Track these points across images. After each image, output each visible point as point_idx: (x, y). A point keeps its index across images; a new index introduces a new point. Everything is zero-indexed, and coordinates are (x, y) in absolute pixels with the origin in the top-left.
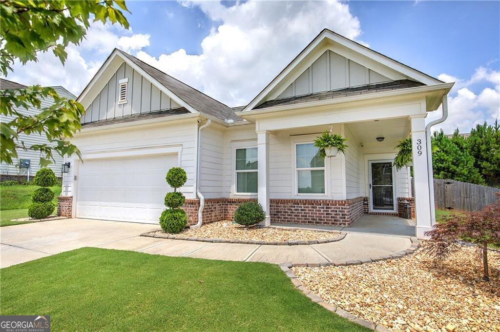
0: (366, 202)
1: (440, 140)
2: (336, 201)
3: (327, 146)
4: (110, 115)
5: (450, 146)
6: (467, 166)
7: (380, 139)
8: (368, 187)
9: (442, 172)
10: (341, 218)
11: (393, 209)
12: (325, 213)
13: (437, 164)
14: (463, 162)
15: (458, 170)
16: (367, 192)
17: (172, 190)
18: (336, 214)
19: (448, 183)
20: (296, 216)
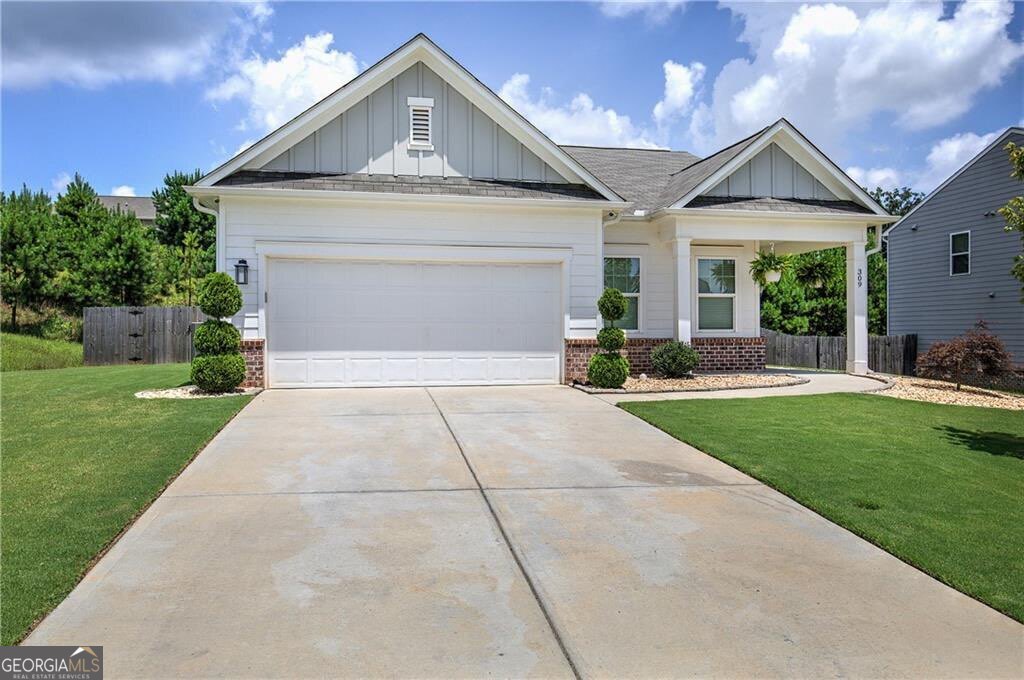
2: (749, 339)
4: (378, 166)
10: (757, 360)
12: (738, 355)
18: (750, 356)
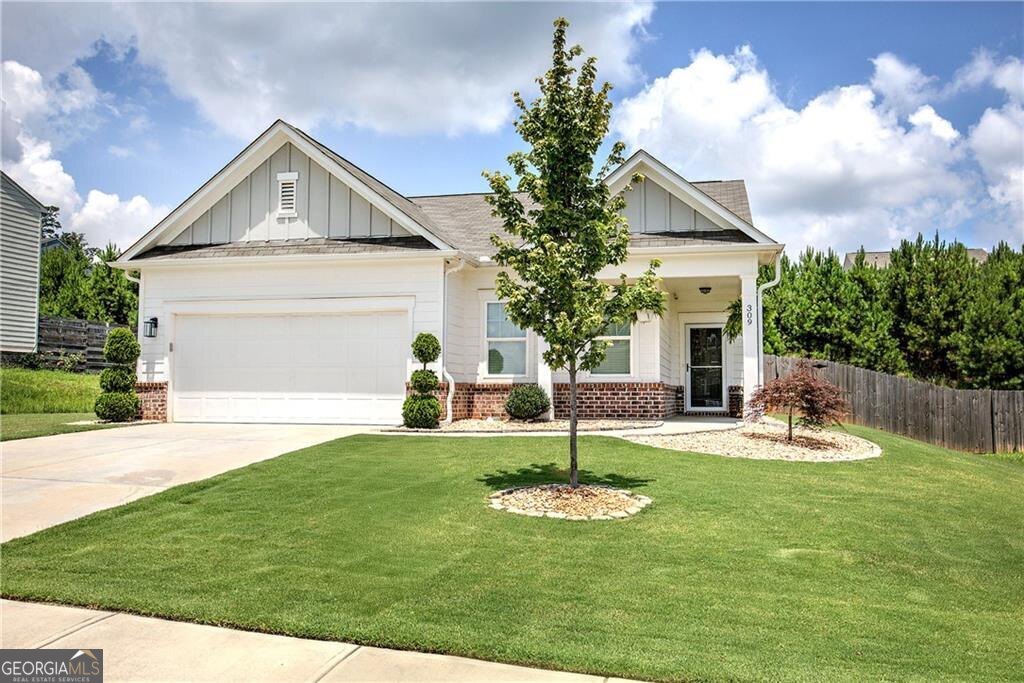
0: (680, 395)
1: (826, 274)
2: (646, 384)
3: (641, 308)
4: (256, 234)
5: (846, 286)
6: (877, 333)
7: (705, 290)
8: (684, 369)
9: (828, 345)
10: (653, 407)
11: (721, 406)
12: (631, 401)
13: (819, 327)
14: (870, 323)
15: (857, 341)
16: (683, 379)
17: (420, 366)
18: (646, 403)
19: (820, 366)
20: (588, 407)
